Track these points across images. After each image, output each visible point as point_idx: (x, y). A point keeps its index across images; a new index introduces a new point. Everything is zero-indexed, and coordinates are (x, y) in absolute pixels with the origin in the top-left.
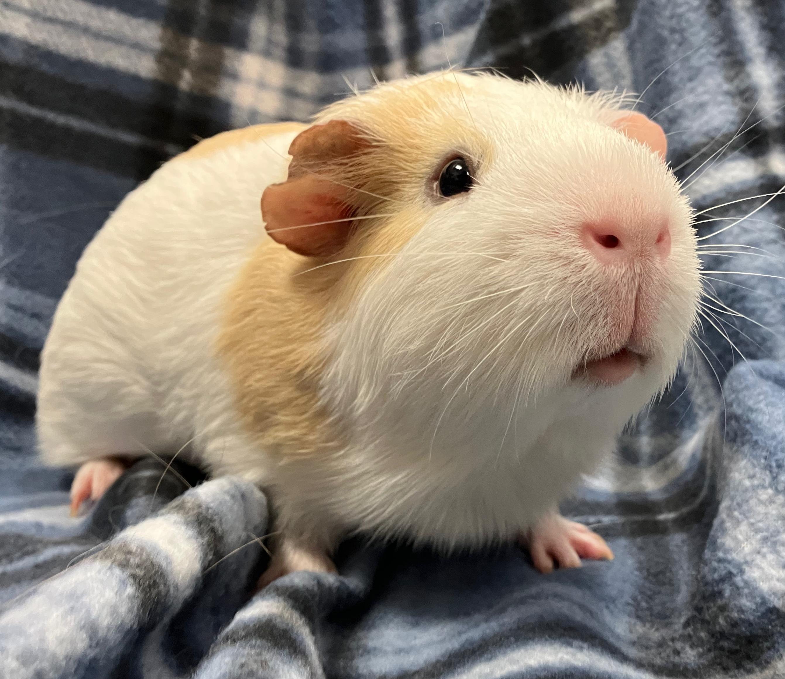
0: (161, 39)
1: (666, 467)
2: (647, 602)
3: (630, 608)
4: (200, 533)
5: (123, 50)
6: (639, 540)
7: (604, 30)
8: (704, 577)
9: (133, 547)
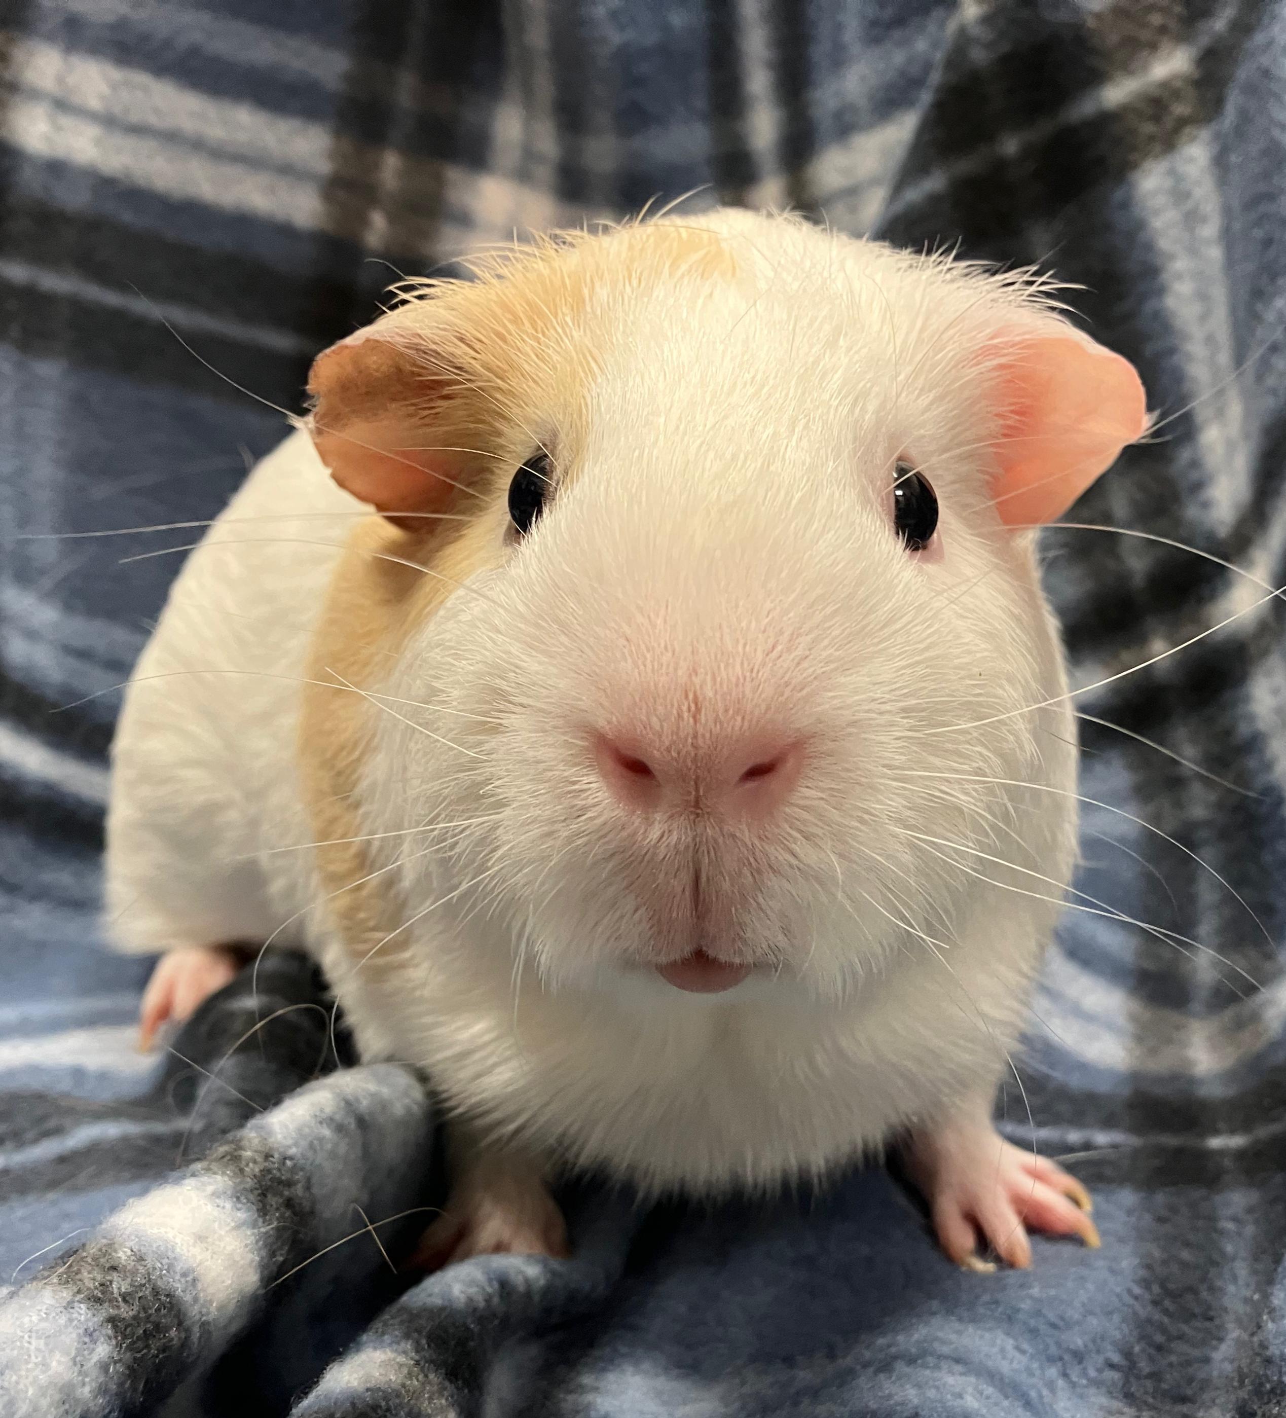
0: (333, 155)
1: (1239, 1025)
2: (1151, 1359)
3: (1115, 1375)
4: (263, 1211)
5: (263, 179)
6: (1160, 1198)
7: (1169, 123)
8: (1263, 1346)
9: (123, 1255)
